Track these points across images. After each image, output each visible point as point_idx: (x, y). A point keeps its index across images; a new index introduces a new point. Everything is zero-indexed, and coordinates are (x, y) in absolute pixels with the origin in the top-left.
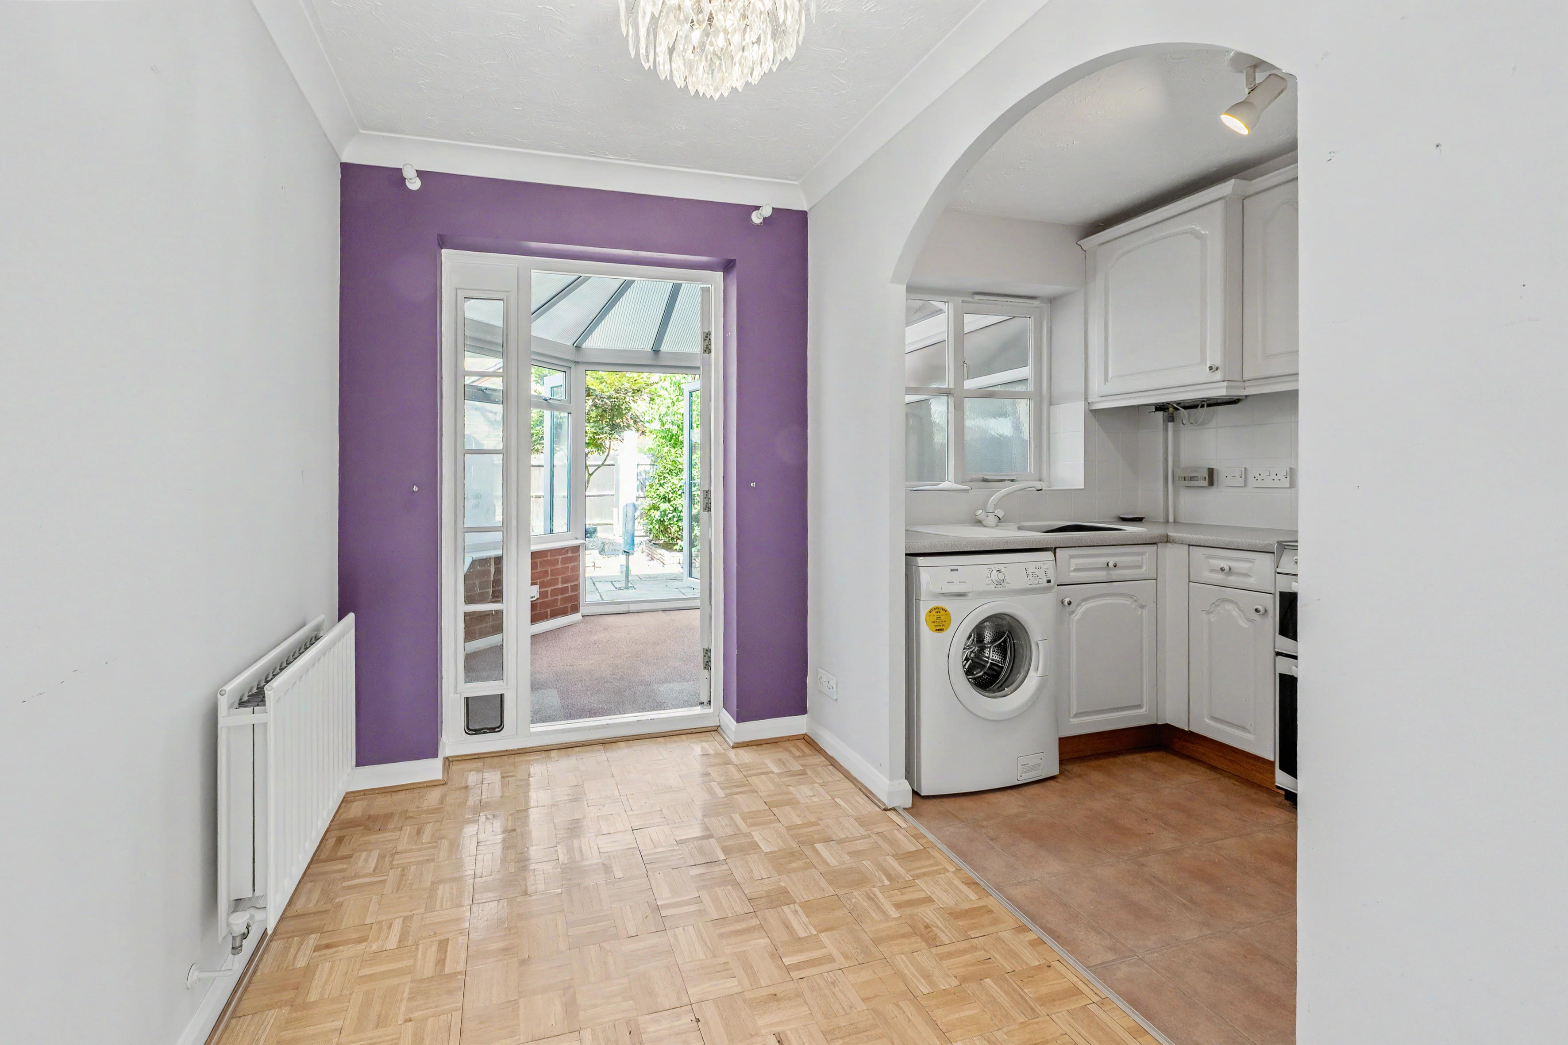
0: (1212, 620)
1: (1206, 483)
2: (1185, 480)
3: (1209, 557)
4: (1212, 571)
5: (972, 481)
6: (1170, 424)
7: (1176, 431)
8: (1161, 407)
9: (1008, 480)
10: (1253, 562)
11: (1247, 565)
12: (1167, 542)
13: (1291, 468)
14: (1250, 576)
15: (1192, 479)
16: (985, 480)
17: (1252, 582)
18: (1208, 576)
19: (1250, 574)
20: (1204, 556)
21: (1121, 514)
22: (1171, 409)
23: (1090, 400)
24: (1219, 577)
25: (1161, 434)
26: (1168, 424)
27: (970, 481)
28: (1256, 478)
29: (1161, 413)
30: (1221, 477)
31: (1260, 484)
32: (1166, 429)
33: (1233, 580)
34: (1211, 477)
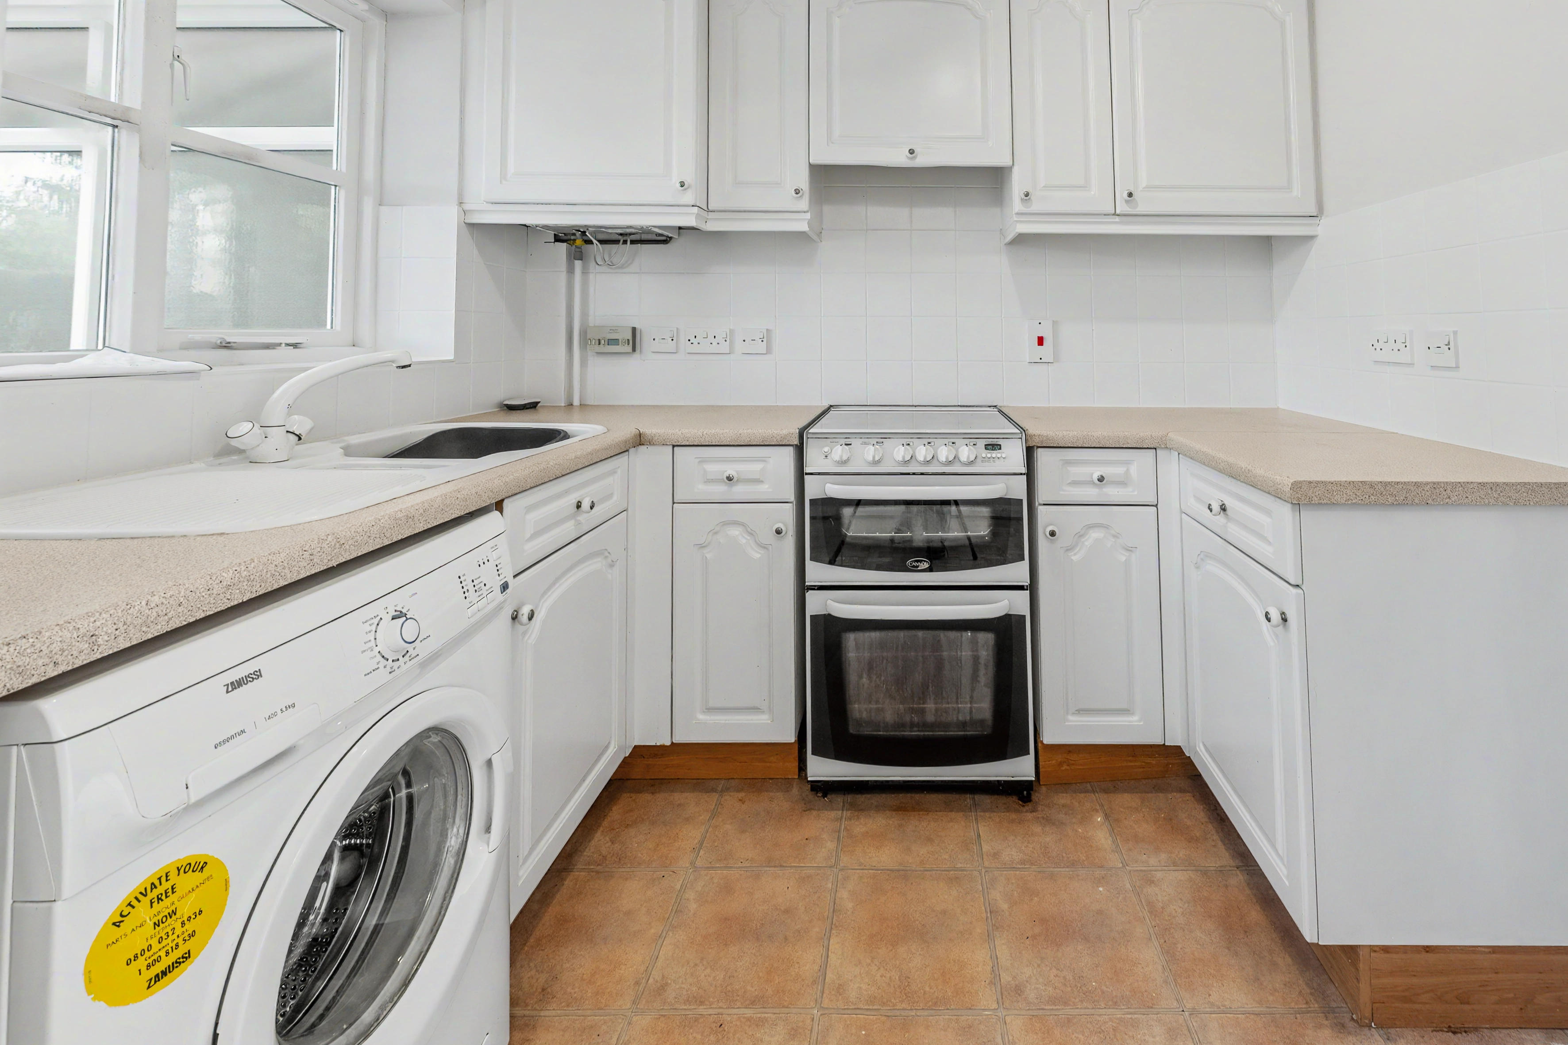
0: (708, 556)
1: (629, 349)
2: (599, 344)
3: (703, 461)
4: (708, 481)
5: (186, 349)
6: (578, 263)
7: (585, 272)
8: (562, 236)
9: (288, 345)
10: (765, 461)
11: (757, 467)
12: (641, 444)
13: (767, 330)
14: (762, 482)
15: (611, 342)
16: (227, 346)
17: (764, 490)
18: (702, 490)
19: (761, 479)
20: (698, 460)
21: (508, 399)
22: (579, 242)
23: (467, 207)
24: (719, 491)
25: (563, 276)
26: (574, 263)
27: (181, 349)
28: (691, 342)
29: (564, 245)
30: (646, 341)
31: (695, 348)
32: (571, 270)
33: (739, 491)
34: (634, 340)
